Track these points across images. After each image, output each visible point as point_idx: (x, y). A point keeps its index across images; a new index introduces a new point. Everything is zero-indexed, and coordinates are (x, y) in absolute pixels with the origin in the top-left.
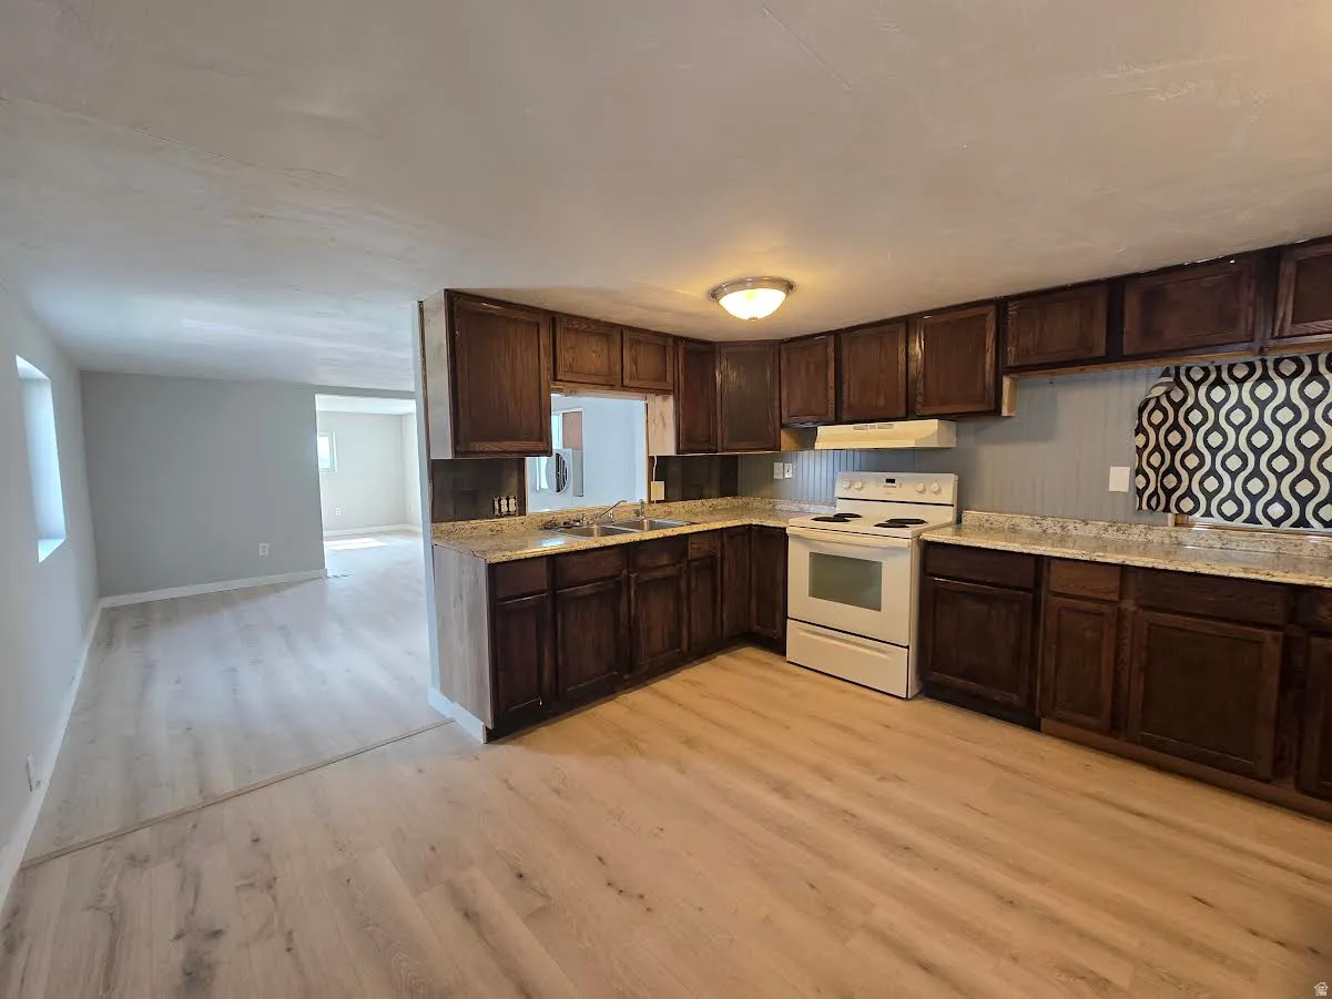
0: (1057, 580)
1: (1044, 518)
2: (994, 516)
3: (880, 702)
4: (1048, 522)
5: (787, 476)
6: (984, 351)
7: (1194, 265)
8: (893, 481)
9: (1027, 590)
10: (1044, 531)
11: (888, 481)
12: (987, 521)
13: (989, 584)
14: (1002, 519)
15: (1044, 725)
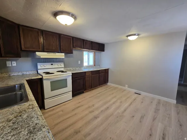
1: (73, 68)
3: (70, 102)
5: (13, 65)
8: (52, 64)
11: (51, 64)
13: (80, 77)
14: (69, 68)
15: (84, 92)
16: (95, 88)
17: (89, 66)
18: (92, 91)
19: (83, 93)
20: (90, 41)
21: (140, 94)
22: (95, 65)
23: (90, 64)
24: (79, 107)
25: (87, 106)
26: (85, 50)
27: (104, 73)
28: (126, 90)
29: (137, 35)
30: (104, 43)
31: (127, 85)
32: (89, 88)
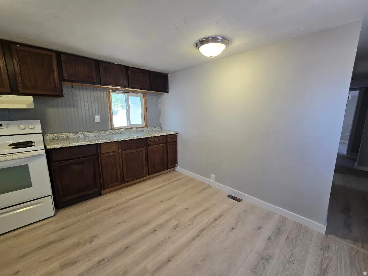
0: (104, 150)
1: (77, 133)
2: (59, 135)
4: (79, 134)
6: (53, 71)
7: (113, 64)
9: (94, 155)
10: (79, 137)
12: (56, 137)
13: (82, 158)
14: (62, 135)
15: (103, 192)
16: (137, 181)
17: (129, 129)
18: (126, 188)
19: (100, 194)
20: (120, 65)
21: (239, 201)
22: (146, 126)
23: (131, 123)
24: (50, 244)
25: (74, 240)
26: (113, 89)
27: (164, 143)
28: (211, 187)
29: (222, 42)
30: (165, 72)
31: (214, 176)
32: (116, 183)
